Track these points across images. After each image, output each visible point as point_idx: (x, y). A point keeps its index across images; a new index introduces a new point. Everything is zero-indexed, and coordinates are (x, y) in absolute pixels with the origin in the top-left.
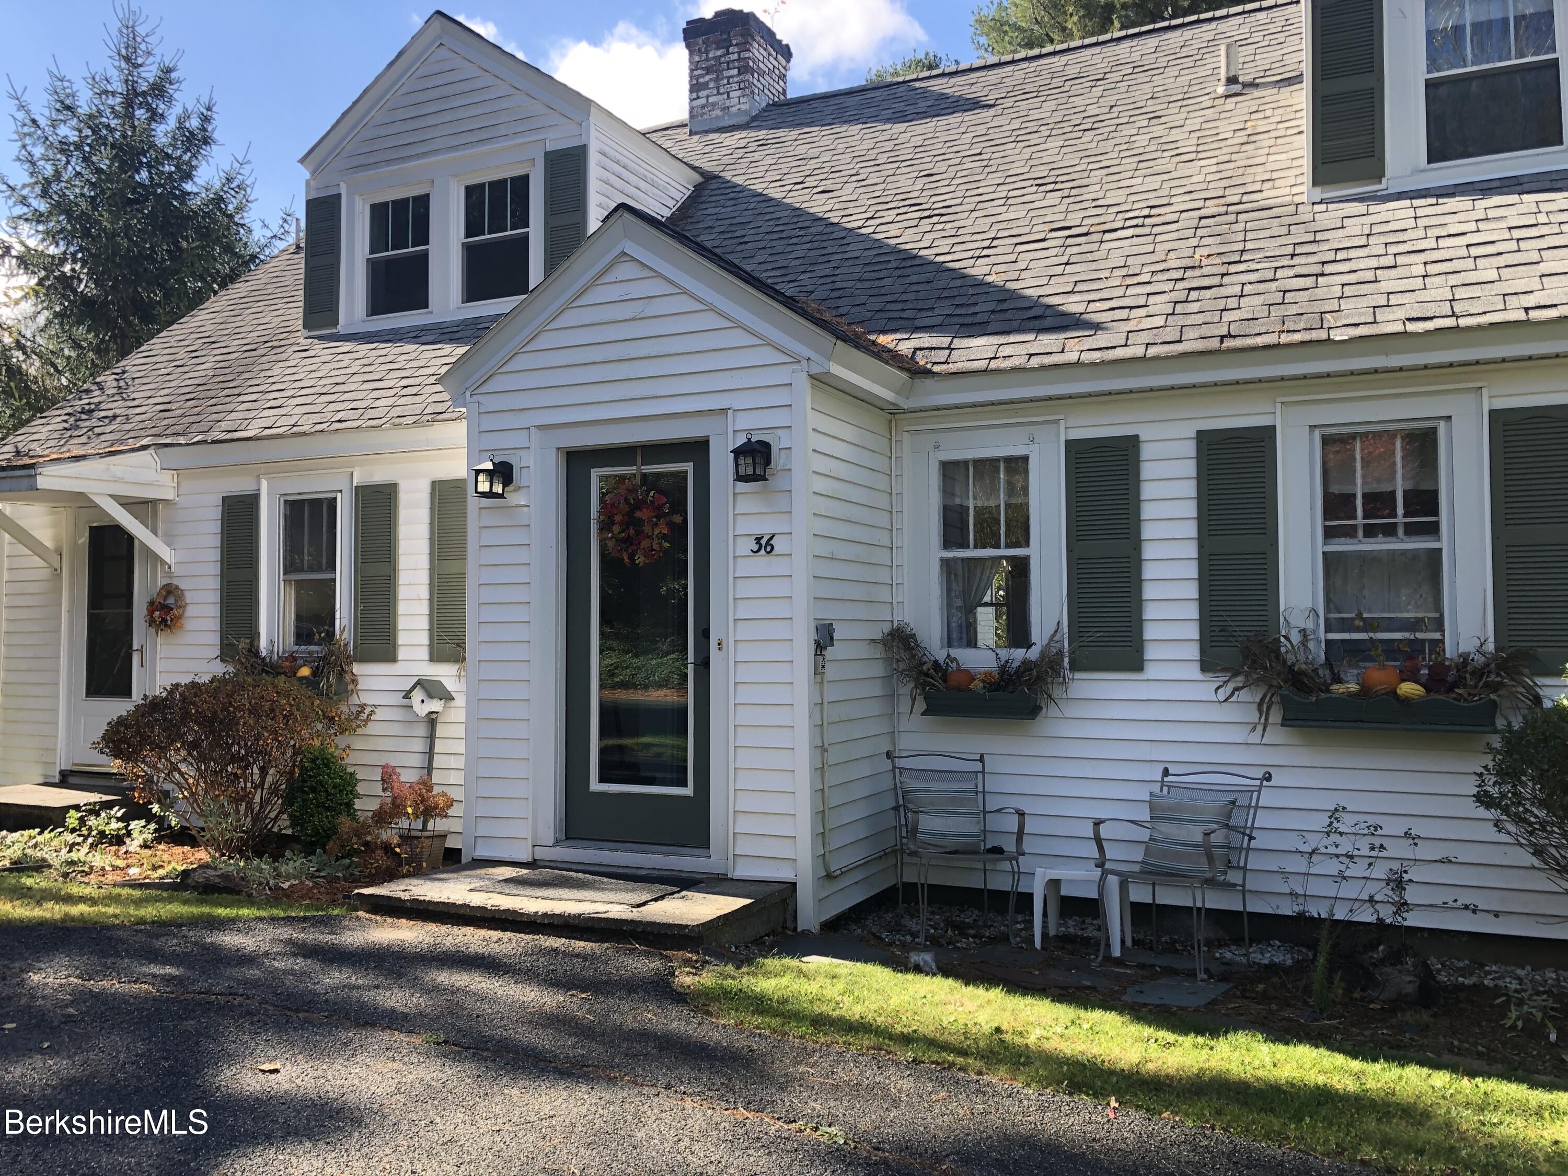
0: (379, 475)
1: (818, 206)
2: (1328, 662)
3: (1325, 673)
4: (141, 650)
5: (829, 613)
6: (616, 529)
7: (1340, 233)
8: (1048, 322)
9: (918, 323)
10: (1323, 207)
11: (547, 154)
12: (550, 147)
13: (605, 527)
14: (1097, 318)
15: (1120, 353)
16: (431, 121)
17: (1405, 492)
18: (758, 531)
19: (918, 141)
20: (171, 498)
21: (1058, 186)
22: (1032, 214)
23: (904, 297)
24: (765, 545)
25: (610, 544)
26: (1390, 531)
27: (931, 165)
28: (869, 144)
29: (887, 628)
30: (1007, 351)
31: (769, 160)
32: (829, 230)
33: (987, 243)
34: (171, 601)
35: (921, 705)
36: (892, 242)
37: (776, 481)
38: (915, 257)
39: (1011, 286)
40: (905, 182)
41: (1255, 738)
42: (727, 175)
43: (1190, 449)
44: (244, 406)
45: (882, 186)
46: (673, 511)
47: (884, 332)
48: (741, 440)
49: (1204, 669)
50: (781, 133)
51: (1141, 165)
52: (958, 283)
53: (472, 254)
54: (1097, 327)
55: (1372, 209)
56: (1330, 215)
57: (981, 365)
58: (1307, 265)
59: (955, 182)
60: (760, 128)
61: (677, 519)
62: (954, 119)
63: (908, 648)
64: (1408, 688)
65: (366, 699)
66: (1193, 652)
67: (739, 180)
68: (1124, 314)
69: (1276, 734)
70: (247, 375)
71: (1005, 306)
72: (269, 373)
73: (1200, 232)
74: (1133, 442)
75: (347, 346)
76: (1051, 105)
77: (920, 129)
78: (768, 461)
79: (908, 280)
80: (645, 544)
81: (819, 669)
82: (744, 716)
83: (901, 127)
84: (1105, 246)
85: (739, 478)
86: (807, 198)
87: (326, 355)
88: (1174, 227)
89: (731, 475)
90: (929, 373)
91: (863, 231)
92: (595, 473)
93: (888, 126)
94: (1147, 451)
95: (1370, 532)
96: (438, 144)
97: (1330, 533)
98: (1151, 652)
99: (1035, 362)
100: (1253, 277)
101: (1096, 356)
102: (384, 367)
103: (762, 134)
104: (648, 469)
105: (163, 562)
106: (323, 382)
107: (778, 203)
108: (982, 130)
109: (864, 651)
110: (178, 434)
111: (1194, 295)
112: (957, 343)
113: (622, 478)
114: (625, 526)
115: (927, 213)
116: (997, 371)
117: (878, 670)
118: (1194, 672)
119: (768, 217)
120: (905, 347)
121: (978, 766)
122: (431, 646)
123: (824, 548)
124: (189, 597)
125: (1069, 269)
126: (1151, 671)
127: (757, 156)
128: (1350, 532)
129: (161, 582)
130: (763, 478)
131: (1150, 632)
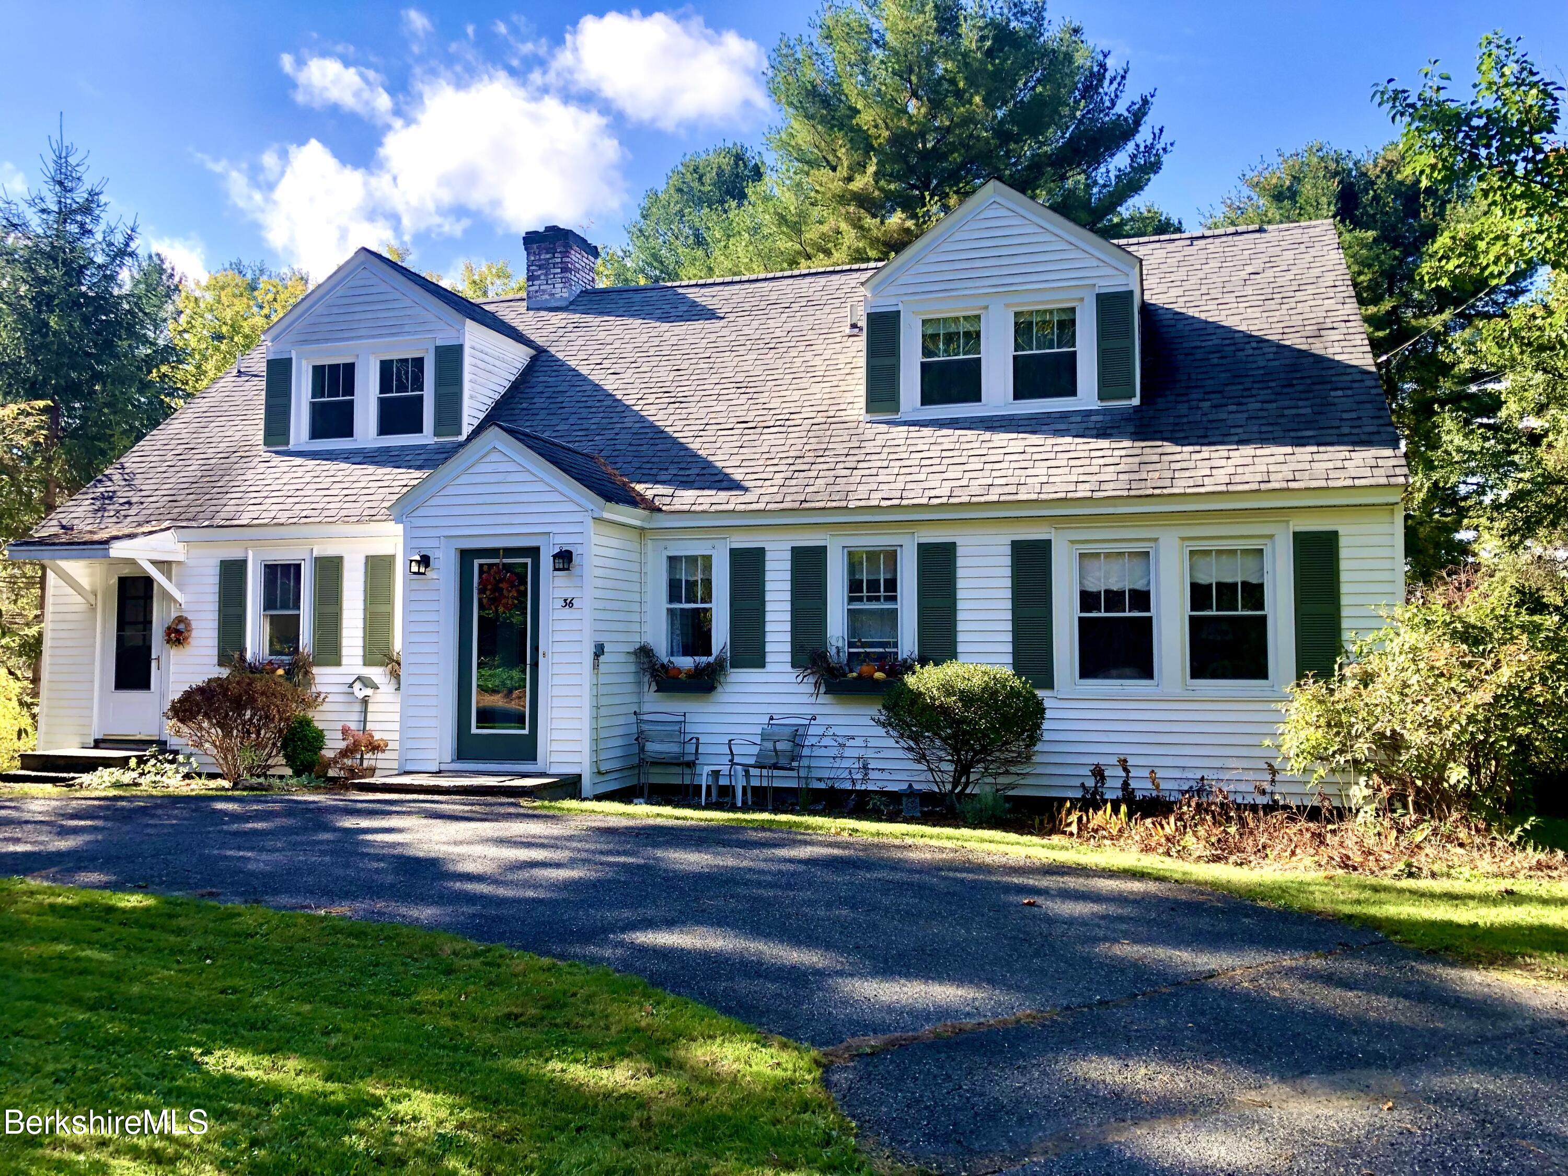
0: (330, 550)
1: (610, 384)
2: (848, 664)
3: (847, 669)
4: (158, 659)
5: (602, 638)
6: (488, 593)
7: (872, 443)
8: (724, 484)
9: (659, 478)
10: (869, 425)
11: (437, 348)
12: (439, 343)
13: (481, 592)
14: (747, 484)
15: (754, 507)
16: (357, 317)
17: (885, 580)
18: (566, 596)
19: (674, 340)
20: (182, 559)
21: (748, 390)
22: (731, 409)
23: (653, 460)
24: (568, 603)
25: (485, 601)
26: (877, 599)
27: (679, 362)
28: (644, 338)
29: (637, 646)
30: (700, 500)
31: (581, 342)
32: (615, 404)
33: (702, 427)
34: (181, 627)
35: (654, 687)
36: (651, 419)
37: (575, 570)
38: (663, 432)
39: (711, 458)
40: (664, 374)
41: (813, 700)
42: (552, 350)
43: (788, 555)
44: (233, 502)
45: (649, 375)
46: (520, 584)
47: (639, 482)
48: (557, 550)
49: (793, 667)
50: (589, 318)
51: (795, 381)
52: (682, 453)
53: (384, 404)
54: (746, 489)
55: (892, 430)
56: (871, 431)
57: (686, 508)
58: (851, 462)
59: (693, 377)
60: (575, 311)
61: (522, 588)
62: (698, 325)
63: (649, 657)
64: (879, 675)
65: (320, 688)
66: (788, 658)
67: (560, 356)
68: (760, 483)
69: (823, 699)
70: (227, 478)
71: (705, 472)
72: (244, 477)
73: (810, 434)
74: (761, 552)
75: (298, 461)
76: (755, 324)
77: (677, 330)
78: (570, 560)
79: (658, 448)
80: (504, 601)
81: (596, 666)
82: (556, 691)
83: (666, 326)
84: (763, 437)
85: (555, 569)
86: (603, 377)
87: (284, 467)
88: (798, 428)
89: (552, 568)
90: (660, 510)
91: (636, 408)
92: (476, 563)
93: (658, 324)
94: (769, 556)
95: (870, 599)
96: (362, 332)
97: (851, 600)
98: (769, 658)
99: (714, 508)
100: (825, 466)
101: (743, 507)
102: (328, 479)
103: (576, 317)
104: (506, 561)
105: (175, 601)
106: (287, 487)
107: (585, 379)
108: (713, 337)
109: (622, 658)
110: (189, 520)
111: (796, 474)
112: (678, 493)
113: (490, 566)
114: (493, 591)
115: (673, 400)
116: (695, 512)
117: (632, 668)
118: (788, 668)
119: (578, 389)
120: (649, 494)
121: (682, 719)
122: (364, 656)
123: (600, 605)
124: (194, 625)
125: (742, 450)
126: (769, 668)
127: (573, 336)
128: (860, 599)
129: (174, 615)
130: (568, 569)
131: (769, 648)
